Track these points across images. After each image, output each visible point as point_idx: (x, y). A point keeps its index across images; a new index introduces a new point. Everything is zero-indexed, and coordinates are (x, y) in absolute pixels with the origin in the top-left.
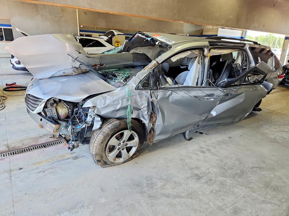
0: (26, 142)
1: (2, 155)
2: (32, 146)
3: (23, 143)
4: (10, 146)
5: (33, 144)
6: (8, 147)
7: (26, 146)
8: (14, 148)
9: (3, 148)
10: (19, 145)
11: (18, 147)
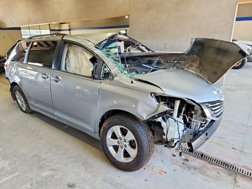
0: (214, 173)
1: (244, 173)
2: (212, 164)
3: (217, 175)
4: (233, 180)
5: (209, 166)
6: (236, 180)
7: (218, 167)
8: (230, 175)
9: (242, 182)
10: (224, 174)
11: (225, 172)
